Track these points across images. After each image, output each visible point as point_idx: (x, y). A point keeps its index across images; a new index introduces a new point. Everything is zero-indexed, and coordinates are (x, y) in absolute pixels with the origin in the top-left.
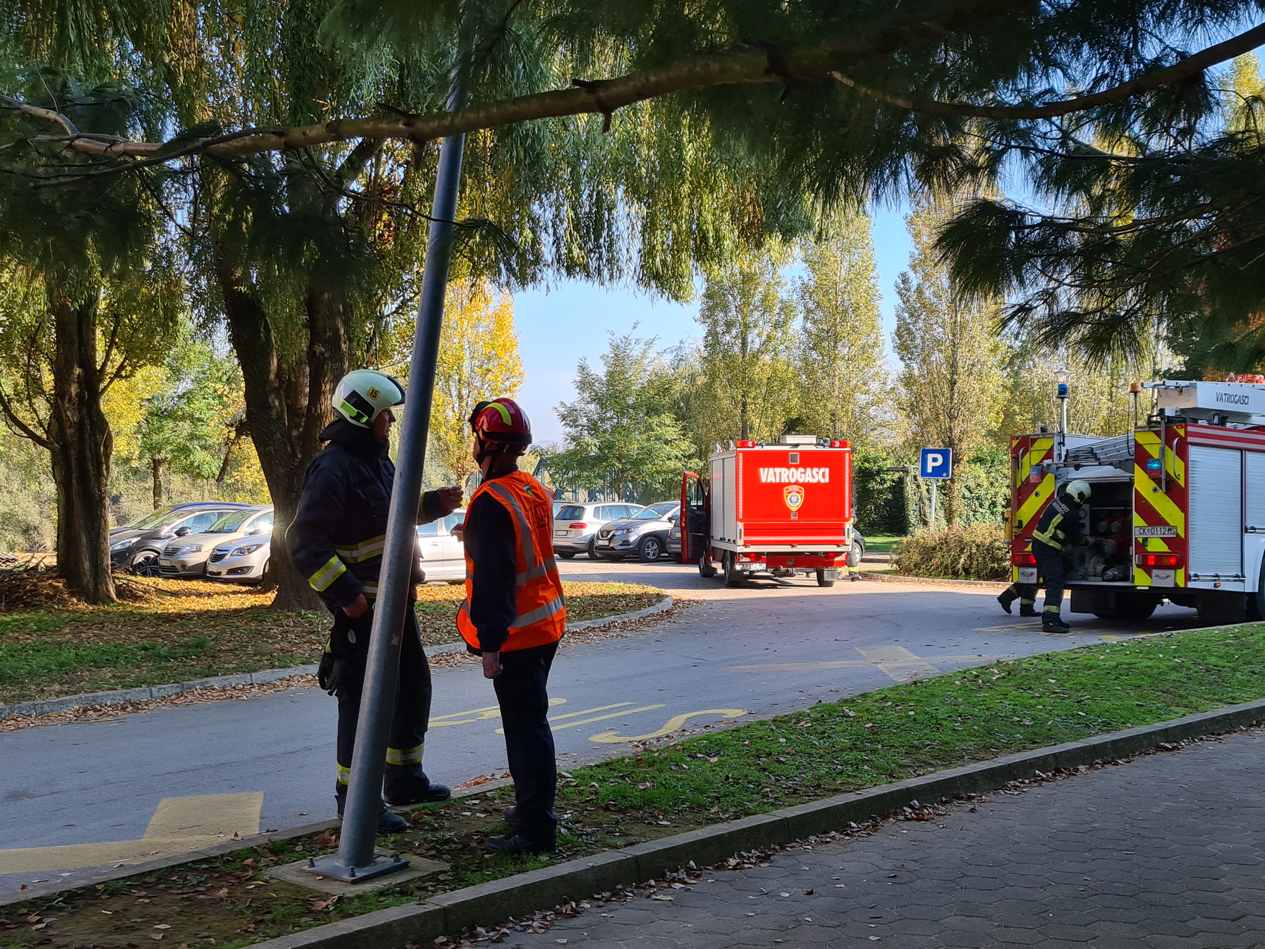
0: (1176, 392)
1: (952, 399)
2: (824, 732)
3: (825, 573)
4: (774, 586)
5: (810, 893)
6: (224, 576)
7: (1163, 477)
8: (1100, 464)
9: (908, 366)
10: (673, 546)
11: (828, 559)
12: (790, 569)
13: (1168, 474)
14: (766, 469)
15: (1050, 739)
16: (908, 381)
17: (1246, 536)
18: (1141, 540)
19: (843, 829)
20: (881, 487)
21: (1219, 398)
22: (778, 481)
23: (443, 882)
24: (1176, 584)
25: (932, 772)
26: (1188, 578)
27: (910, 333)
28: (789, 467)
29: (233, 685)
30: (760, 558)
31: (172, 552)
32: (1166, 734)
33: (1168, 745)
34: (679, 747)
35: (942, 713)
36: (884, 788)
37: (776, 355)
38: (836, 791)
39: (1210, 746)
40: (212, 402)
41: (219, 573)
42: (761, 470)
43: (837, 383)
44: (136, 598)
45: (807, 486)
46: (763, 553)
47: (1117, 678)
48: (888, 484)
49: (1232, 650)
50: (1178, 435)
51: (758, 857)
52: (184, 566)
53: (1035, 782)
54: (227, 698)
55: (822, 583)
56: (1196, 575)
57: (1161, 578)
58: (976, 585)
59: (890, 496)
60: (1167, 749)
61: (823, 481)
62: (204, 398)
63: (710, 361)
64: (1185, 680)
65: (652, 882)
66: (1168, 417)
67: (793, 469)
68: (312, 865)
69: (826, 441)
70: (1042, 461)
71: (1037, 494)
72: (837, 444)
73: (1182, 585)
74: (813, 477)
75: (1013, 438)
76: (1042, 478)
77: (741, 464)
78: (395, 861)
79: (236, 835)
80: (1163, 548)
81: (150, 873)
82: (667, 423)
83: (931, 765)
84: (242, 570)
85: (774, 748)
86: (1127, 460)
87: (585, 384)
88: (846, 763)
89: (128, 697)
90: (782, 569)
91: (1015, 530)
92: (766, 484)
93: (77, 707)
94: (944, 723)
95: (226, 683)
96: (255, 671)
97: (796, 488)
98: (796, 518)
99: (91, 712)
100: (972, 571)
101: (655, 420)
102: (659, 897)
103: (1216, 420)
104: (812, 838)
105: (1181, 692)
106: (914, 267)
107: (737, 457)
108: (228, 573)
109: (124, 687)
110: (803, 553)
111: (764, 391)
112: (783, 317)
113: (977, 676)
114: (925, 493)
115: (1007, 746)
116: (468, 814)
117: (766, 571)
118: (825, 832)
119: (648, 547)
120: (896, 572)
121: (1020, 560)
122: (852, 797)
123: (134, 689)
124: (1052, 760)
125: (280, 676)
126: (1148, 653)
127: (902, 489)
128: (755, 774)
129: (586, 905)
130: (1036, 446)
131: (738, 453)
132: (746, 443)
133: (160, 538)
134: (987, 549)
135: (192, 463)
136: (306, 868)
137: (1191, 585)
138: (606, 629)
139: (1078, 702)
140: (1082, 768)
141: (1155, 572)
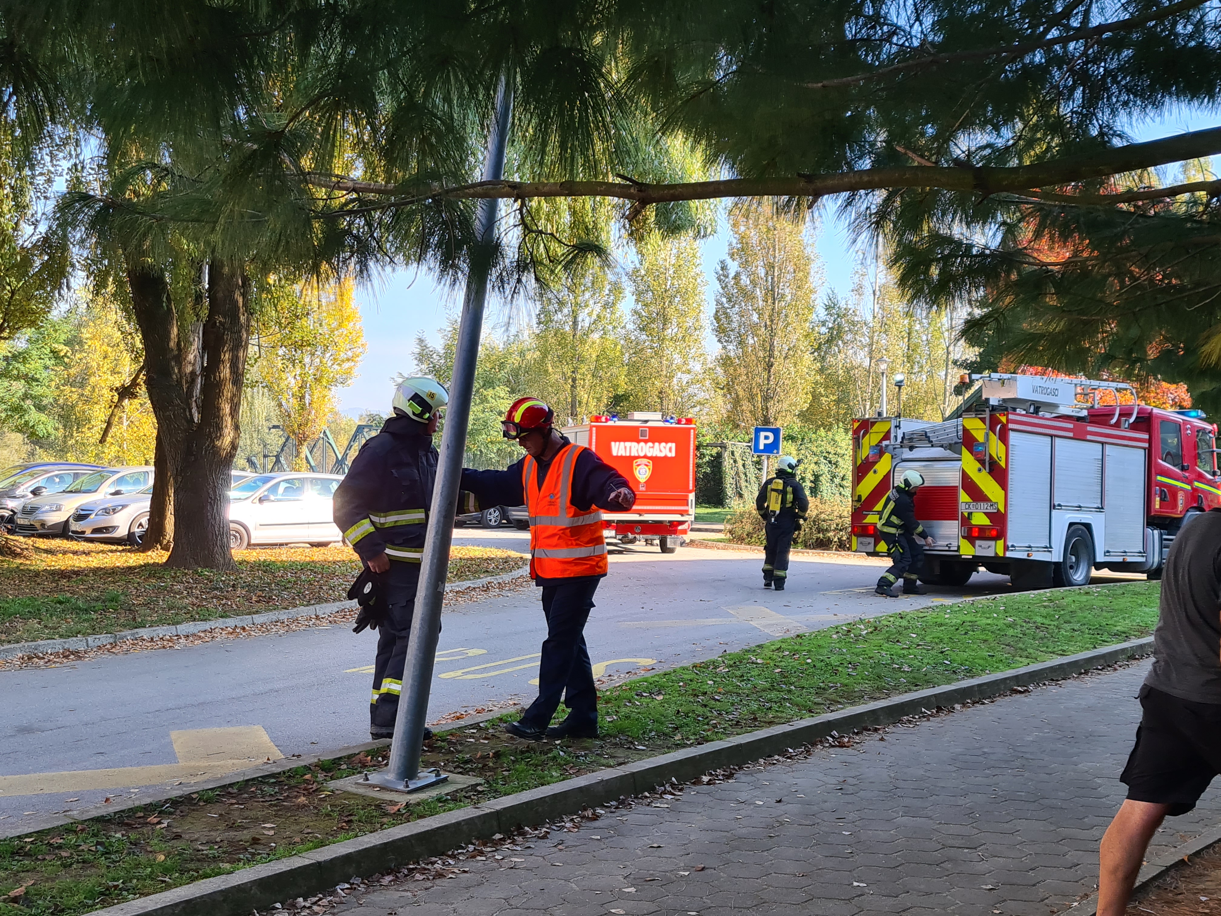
0: (999, 384)
1: (768, 380)
2: (742, 676)
3: (668, 540)
4: (620, 552)
5: (780, 801)
6: (88, 534)
7: (987, 458)
8: (932, 446)
9: (724, 348)
10: (514, 513)
11: (672, 527)
12: (637, 536)
13: (991, 457)
14: (617, 443)
15: (929, 682)
16: (725, 362)
17: (1054, 512)
18: (966, 514)
19: (783, 753)
20: (701, 461)
21: (1035, 390)
22: (628, 454)
23: (480, 792)
24: (996, 553)
25: (842, 709)
26: (1006, 548)
27: (727, 316)
28: (638, 441)
29: (161, 636)
30: (610, 526)
31: (29, 511)
32: (1017, 679)
33: (1020, 689)
34: (624, 688)
35: (834, 660)
36: (808, 721)
37: (605, 334)
38: (771, 723)
39: (1052, 689)
40: (48, 362)
41: (83, 532)
42: (613, 443)
43: (664, 362)
44: (15, 555)
45: (655, 460)
46: (613, 521)
47: (966, 633)
48: (707, 458)
49: (1050, 611)
50: (1000, 422)
51: (723, 775)
52: (43, 525)
53: (924, 717)
54: (160, 648)
55: (665, 549)
56: (1013, 546)
57: (984, 548)
58: (803, 553)
59: (708, 470)
60: (1020, 692)
61: (669, 455)
62: (40, 359)
63: (542, 337)
64: (1021, 636)
65: (647, 794)
66: (993, 406)
67: (642, 444)
68: (367, 779)
69: (672, 418)
70: (880, 442)
71: (875, 472)
72: (684, 421)
73: (1001, 554)
74: (661, 451)
75: (854, 421)
76: (881, 457)
77: (594, 438)
78: (436, 776)
79: (268, 759)
80: (986, 521)
81: (231, 785)
82: (502, 395)
83: (840, 703)
84: (107, 529)
85: (705, 688)
86: (956, 443)
87: (423, 356)
88: (770, 701)
89: (66, 646)
90: (630, 536)
91: (855, 504)
92: (617, 457)
93: (20, 655)
94: (840, 669)
95: (154, 634)
96: (178, 623)
97: (645, 461)
98: (644, 489)
99: (36, 660)
100: (800, 541)
101: (490, 392)
102: (658, 805)
103: (1032, 410)
104: (762, 761)
105: (1021, 645)
106: (732, 255)
107: (591, 430)
108: (93, 532)
109: (61, 636)
110: (647, 521)
111: (592, 367)
112: (612, 298)
113: (849, 631)
114: (741, 468)
115: (896, 688)
116: (472, 740)
117: (615, 538)
118: (770, 756)
119: (490, 514)
120: (730, 541)
121: (859, 530)
122: (786, 728)
123: (70, 639)
124: (933, 699)
125: (203, 629)
126: (985, 612)
127: (720, 463)
128: (700, 710)
129: (600, 811)
130: (875, 428)
131: (591, 427)
132: (600, 418)
133: (15, 497)
134: (814, 521)
135: (26, 423)
136: (361, 781)
137: (1009, 554)
138: (486, 589)
139: (942, 652)
140: (958, 706)
141: (978, 542)
